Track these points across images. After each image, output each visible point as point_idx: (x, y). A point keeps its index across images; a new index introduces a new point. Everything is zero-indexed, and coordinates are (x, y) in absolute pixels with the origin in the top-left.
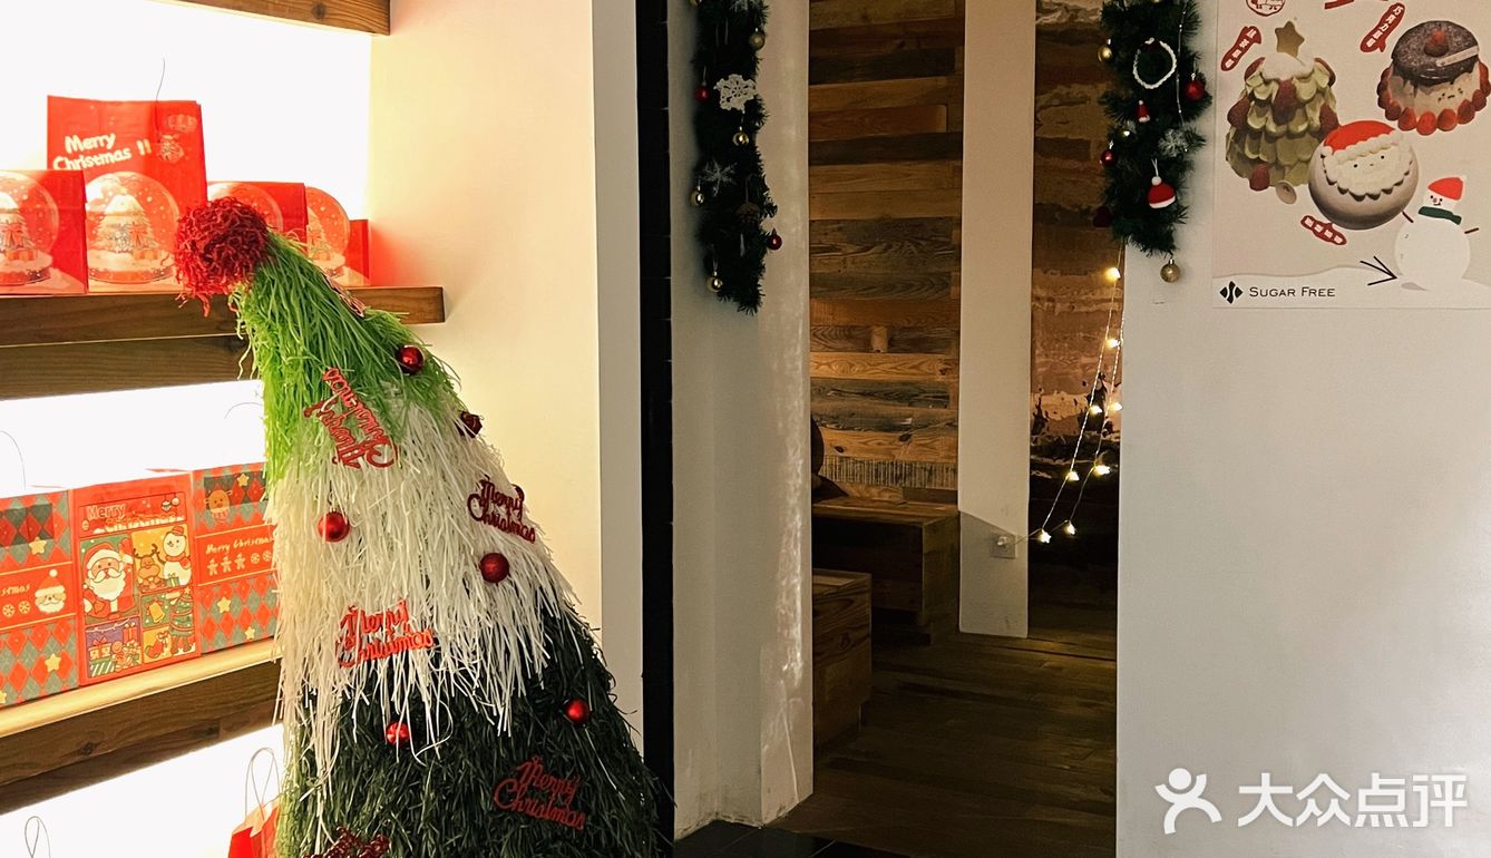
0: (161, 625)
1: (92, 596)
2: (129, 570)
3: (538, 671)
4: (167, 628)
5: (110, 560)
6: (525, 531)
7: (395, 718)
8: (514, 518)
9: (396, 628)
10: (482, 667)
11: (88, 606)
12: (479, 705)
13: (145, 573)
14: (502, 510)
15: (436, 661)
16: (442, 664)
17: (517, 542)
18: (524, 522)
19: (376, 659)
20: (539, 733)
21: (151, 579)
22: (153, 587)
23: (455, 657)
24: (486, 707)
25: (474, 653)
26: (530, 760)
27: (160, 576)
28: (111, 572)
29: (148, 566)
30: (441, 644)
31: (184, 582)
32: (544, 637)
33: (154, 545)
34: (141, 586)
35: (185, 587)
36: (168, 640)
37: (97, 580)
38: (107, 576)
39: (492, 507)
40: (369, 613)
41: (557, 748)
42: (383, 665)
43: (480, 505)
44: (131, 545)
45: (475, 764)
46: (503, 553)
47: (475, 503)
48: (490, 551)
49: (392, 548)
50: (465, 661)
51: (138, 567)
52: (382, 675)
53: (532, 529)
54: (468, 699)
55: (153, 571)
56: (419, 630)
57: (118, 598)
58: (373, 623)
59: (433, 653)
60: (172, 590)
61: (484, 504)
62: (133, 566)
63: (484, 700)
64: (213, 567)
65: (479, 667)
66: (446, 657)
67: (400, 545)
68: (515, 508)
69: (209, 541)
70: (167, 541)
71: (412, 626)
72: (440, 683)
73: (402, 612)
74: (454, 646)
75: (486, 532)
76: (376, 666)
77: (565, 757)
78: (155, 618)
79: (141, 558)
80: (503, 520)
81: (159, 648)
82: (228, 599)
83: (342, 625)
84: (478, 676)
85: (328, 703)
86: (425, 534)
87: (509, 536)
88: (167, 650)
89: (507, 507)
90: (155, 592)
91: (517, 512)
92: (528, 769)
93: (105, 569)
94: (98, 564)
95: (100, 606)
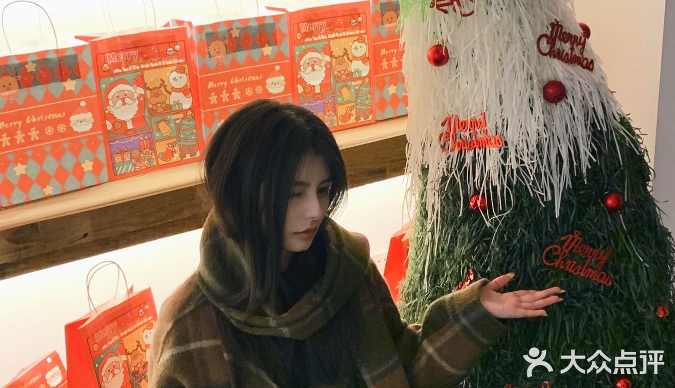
0: (349, 102)
1: (302, 82)
2: (328, 66)
3: (584, 171)
4: (353, 104)
5: (315, 59)
6: (585, 62)
7: (477, 192)
8: (577, 52)
9: (478, 131)
10: (538, 165)
11: (300, 89)
12: (534, 192)
13: (339, 68)
14: (567, 47)
15: (505, 157)
16: (508, 160)
17: (576, 71)
18: (585, 55)
19: (465, 150)
20: (580, 215)
21: (342, 72)
22: (344, 77)
23: (519, 156)
24: (539, 194)
25: (533, 154)
26: (573, 234)
27: (349, 70)
28: (316, 67)
29: (340, 63)
30: (509, 146)
31: (364, 74)
32: (591, 145)
33: (345, 49)
34: (335, 77)
35: (365, 78)
36: (354, 112)
37: (307, 72)
38: (313, 70)
39: (558, 44)
40: (461, 119)
41: (593, 228)
42: (469, 155)
43: (548, 43)
44: (330, 47)
45: (529, 233)
46: (563, 82)
47: (544, 43)
48: (552, 78)
49: (478, 75)
50: (525, 159)
51: (334, 64)
52: (468, 161)
53: (592, 62)
54: (526, 187)
55: (344, 67)
56: (494, 134)
57: (320, 84)
58: (463, 125)
59: (502, 152)
60: (357, 79)
61: (551, 41)
62: (331, 63)
63: (538, 190)
64: (385, 64)
65: (535, 165)
66: (512, 155)
67: (482, 72)
68: (579, 44)
69: (383, 46)
70: (354, 46)
71: (488, 130)
72: (507, 173)
73: (482, 120)
74: (518, 148)
75: (550, 64)
76: (465, 155)
77: (600, 234)
78: (344, 97)
79: (336, 58)
80: (567, 54)
81: (347, 116)
82: (395, 85)
83: (443, 125)
84: (534, 172)
85: (435, 175)
86: (501, 65)
87: (568, 67)
88: (353, 118)
89: (572, 44)
90: (345, 81)
91: (580, 47)
92: (569, 241)
93: (312, 65)
94: (307, 61)
95: (308, 90)
